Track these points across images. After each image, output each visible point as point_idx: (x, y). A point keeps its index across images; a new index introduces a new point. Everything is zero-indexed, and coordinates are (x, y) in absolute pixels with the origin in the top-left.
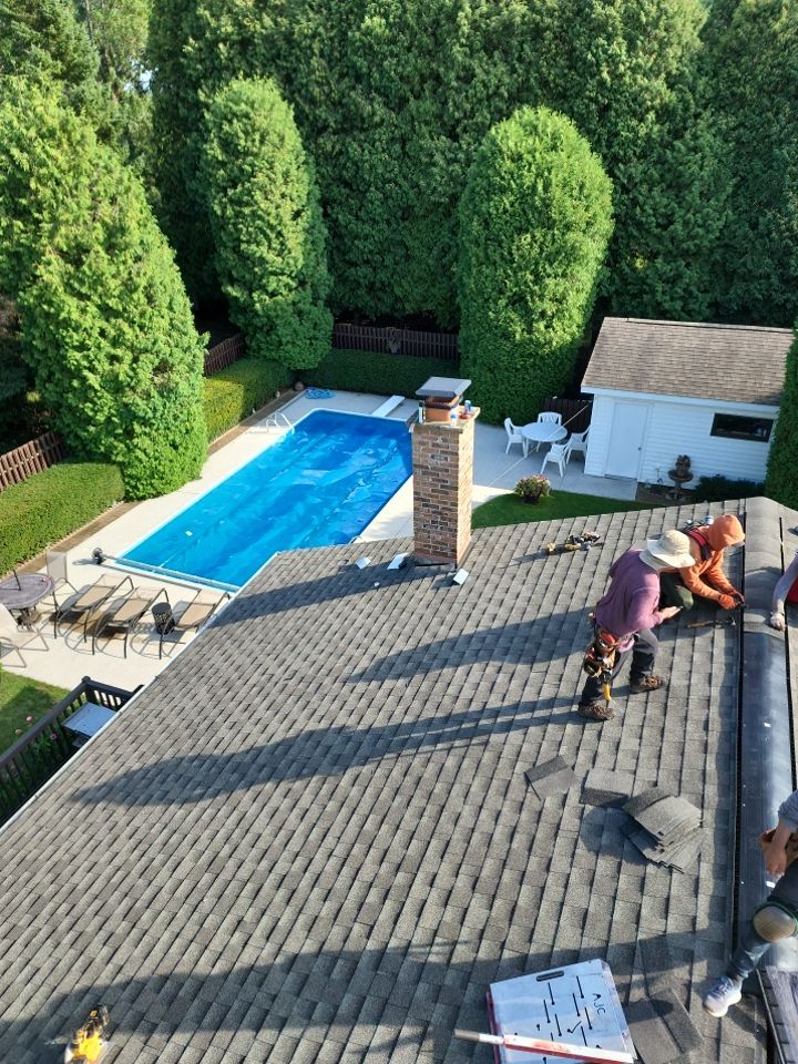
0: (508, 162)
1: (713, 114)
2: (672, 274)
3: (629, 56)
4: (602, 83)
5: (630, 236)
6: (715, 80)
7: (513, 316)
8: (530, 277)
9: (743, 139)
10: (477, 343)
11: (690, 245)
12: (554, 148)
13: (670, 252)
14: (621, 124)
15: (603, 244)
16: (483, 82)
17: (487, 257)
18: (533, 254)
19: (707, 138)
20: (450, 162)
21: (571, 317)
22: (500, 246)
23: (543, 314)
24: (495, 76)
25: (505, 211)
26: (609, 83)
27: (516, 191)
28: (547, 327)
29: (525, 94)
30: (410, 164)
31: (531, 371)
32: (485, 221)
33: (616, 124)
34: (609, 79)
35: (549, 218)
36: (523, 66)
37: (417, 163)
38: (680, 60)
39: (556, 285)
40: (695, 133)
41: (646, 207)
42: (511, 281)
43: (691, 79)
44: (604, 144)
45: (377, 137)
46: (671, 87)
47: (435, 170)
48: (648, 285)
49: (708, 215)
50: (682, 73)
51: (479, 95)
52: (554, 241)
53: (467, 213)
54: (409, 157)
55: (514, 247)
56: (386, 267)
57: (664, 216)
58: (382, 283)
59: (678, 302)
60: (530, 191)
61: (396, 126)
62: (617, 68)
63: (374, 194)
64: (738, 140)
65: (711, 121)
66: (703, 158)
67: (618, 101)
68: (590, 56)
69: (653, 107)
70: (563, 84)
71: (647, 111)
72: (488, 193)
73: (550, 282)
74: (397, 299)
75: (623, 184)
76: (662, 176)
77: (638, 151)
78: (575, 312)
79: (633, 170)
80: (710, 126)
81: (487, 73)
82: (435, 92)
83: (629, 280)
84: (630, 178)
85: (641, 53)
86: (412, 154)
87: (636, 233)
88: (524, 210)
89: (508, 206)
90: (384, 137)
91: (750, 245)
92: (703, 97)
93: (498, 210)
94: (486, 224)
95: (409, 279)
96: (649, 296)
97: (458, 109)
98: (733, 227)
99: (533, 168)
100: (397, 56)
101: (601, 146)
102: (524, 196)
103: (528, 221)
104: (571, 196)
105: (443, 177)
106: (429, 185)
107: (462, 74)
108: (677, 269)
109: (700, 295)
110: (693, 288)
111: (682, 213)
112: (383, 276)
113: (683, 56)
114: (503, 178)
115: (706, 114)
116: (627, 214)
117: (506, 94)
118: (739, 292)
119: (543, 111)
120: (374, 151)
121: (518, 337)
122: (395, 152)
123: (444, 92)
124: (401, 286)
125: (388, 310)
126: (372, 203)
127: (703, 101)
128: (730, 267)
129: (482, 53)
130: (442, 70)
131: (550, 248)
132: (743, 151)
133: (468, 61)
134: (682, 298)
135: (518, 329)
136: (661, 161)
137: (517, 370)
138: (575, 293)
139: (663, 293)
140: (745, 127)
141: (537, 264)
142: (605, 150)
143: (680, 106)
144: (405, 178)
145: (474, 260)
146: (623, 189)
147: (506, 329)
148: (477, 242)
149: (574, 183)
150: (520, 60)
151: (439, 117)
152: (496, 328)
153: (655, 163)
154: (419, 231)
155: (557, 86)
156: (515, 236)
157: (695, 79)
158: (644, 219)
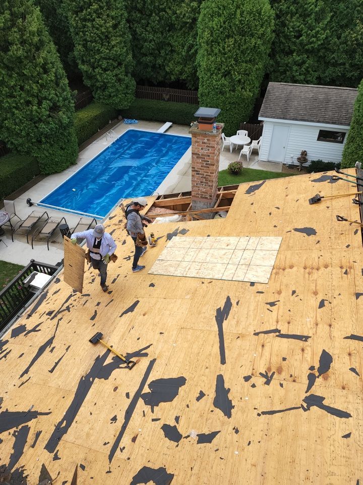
2: (300, 61)
8: (233, 62)
11: (309, 47)
13: (300, 50)
15: (269, 46)
17: (212, 51)
18: (235, 49)
22: (218, 45)
23: (240, 81)
25: (221, 27)
28: (242, 88)
31: (234, 110)
32: (211, 32)
35: (243, 31)
41: (290, 27)
42: (224, 65)
47: (185, 5)
48: (289, 67)
49: (318, 31)
52: (245, 43)
53: (202, 28)
55: (226, 46)
56: (161, 56)
57: (298, 31)
59: (303, 76)
60: (233, 16)
63: (154, 17)
73: (243, 65)
74: (167, 73)
87: (283, 41)
88: (230, 26)
91: (337, 48)
93: (217, 26)
95: (173, 62)
96: (290, 73)
98: (329, 39)
103: (233, 32)
105: (188, 9)
106: (181, 13)
108: (303, 59)
109: (313, 73)
110: (310, 69)
111: (306, 30)
112: (159, 61)
118: (331, 72)
121: (228, 93)
124: (168, 66)
125: (163, 79)
126: (154, 22)
128: (327, 59)
131: (243, 47)
139: (296, 71)
144: (170, 9)
147: (222, 89)
148: (207, 43)
156: (226, 40)
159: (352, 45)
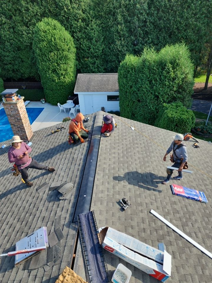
0: (43, 33)
1: (95, 20)
2: (93, 62)
3: (71, 4)
4: (65, 12)
5: (81, 53)
6: (94, 11)
7: (54, 75)
8: (56, 64)
9: (103, 26)
10: (46, 83)
11: (95, 54)
12: (55, 29)
13: (92, 56)
14: (73, 23)
15: (74, 55)
16: (32, 11)
17: (43, 60)
18: (55, 58)
19: (94, 26)
20: (28, 33)
21: (70, 75)
22: (46, 56)
23: (62, 74)
24: (35, 10)
25: (45, 47)
26: (67, 12)
27: (47, 41)
28: (64, 78)
29: (45, 15)
30: (17, 35)
31: (62, 90)
32: (40, 49)
33: (71, 23)
34: (67, 11)
35: (58, 48)
36: (43, 7)
37: (19, 34)
38: (85, 6)
39: (64, 66)
40: (92, 25)
41: (83, 45)
42: (51, 66)
43: (88, 11)
44: (69, 28)
45: (5, 27)
46: (84, 13)
47: (24, 36)
48: (88, 65)
49: (98, 46)
50: (86, 9)
51: (32, 15)
52: (60, 54)
53: (35, 47)
54: (16, 33)
55: (50, 56)
56: (16, 64)
57: (88, 47)
58: (16, 69)
59: (96, 69)
60: (50, 41)
61: (10, 24)
62: (68, 7)
63: (7, 44)
64: (102, 27)
65: (95, 22)
66: (95, 31)
67: (70, 16)
68: (60, 4)
69: (80, 18)
70: (55, 12)
71: (79, 19)
72: (39, 41)
73: (62, 65)
74: (22, 73)
75: (76, 39)
76: (86, 36)
77: (79, 30)
78: (71, 73)
79: (78, 35)
80: (95, 23)
81: (33, 9)
82: (20, 14)
83: (84, 64)
84: (78, 37)
85: (74, 4)
86: (16, 32)
87: (82, 52)
88: (50, 46)
89: (45, 45)
90: (7, 27)
91: (109, 54)
92: (92, 16)
93: (43, 46)
94: (41, 50)
95: (24, 67)
96: (89, 68)
97: (27, 19)
98: (105, 49)
99: (50, 34)
100: (6, 4)
101: (69, 29)
102: (49, 42)
103: (52, 49)
104: (62, 42)
105: (27, 38)
106: (23, 40)
107: (26, 9)
108: (94, 60)
109: (101, 67)
110: (99, 65)
111: (92, 46)
112: (16, 67)
113: (85, 5)
114: (42, 37)
115: (94, 20)
116: (79, 47)
117: (39, 15)
118: (110, 65)
119: (50, 19)
120: (4, 31)
121: (56, 81)
122: (12, 31)
123: (22, 14)
124: (22, 69)
125: (20, 77)
126: (7, 46)
127: (93, 17)
128: (107, 59)
129: (31, 3)
130: (20, 8)
131: (59, 57)
132: (104, 30)
133: (27, 5)
134: (97, 68)
135: (56, 79)
136: (85, 33)
137: (59, 90)
138: (69, 68)
139: (92, 67)
140: (103, 23)
141: (57, 61)
142: (70, 30)
143: (87, 18)
144: (16, 38)
145: (40, 61)
146: (77, 40)
147: (53, 79)
148: (39, 55)
149: (62, 38)
150: (42, 5)
151: (22, 21)
152: (50, 79)
153: (84, 33)
154: (24, 54)
155: (54, 12)
156: (49, 53)
157: (89, 11)
158: (83, 48)
159: (116, 52)
